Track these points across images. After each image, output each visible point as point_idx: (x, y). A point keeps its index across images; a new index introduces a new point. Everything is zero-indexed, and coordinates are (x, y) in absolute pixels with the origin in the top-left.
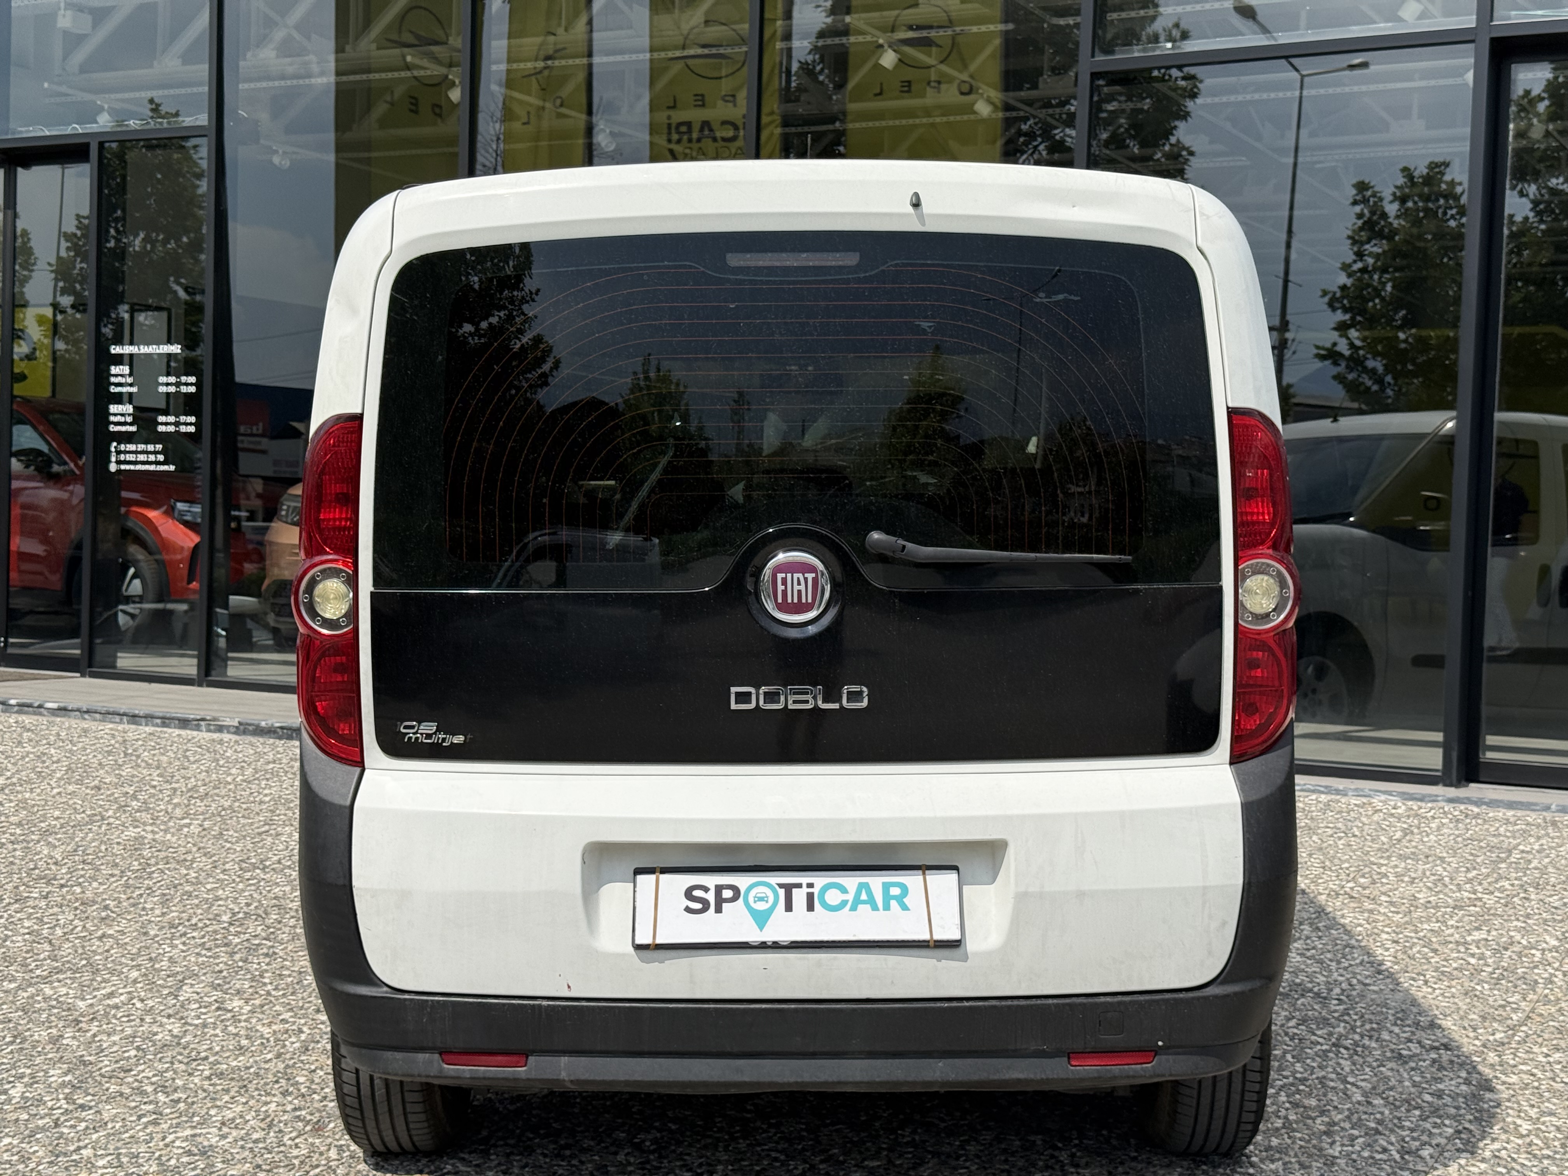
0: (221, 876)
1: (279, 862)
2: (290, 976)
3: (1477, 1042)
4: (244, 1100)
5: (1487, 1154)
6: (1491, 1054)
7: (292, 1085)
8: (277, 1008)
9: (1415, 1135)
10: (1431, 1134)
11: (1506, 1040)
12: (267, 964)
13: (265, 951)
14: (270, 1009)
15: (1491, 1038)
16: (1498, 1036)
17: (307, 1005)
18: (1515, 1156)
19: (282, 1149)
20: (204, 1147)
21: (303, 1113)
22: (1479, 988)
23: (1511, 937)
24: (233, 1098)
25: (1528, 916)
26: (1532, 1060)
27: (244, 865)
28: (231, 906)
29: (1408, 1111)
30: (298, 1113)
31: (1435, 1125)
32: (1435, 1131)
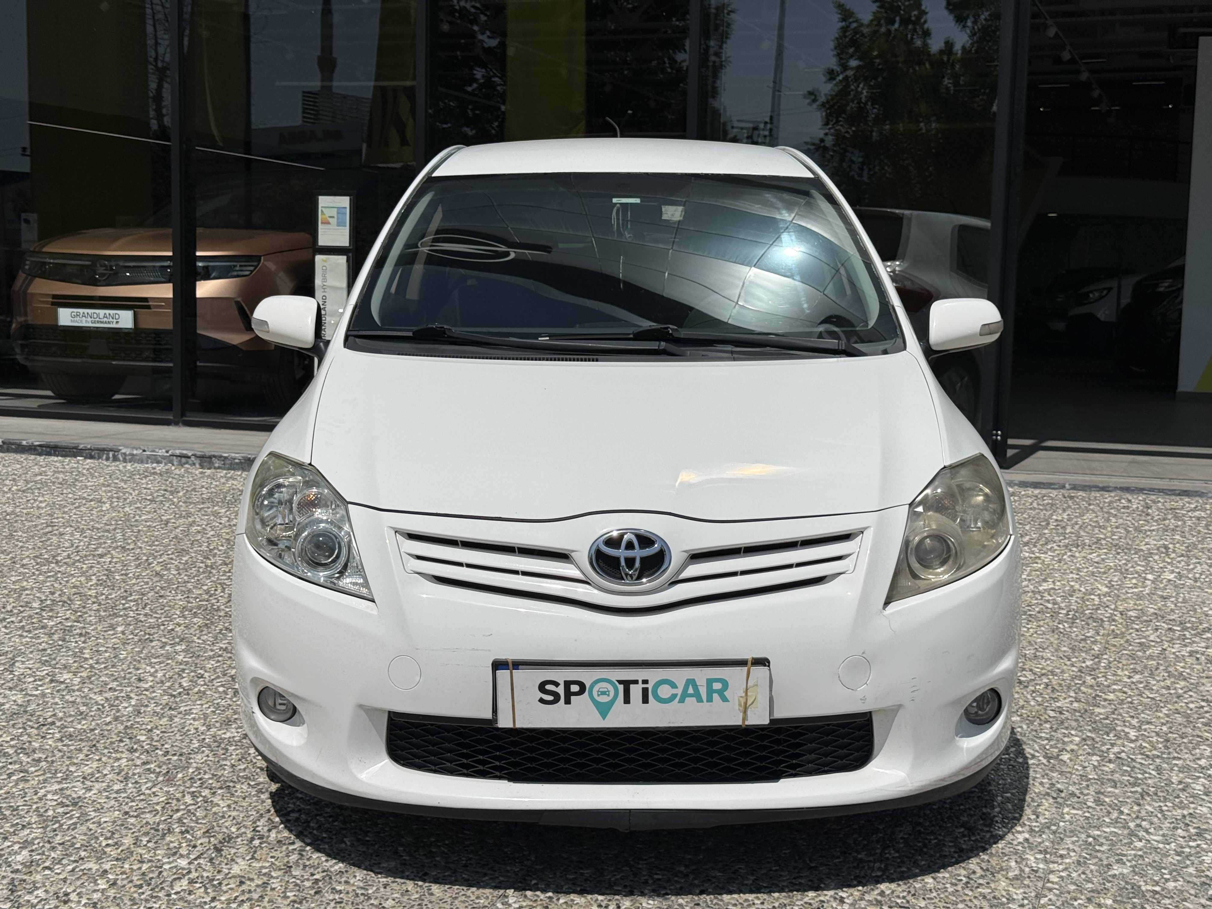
0: (22, 570)
1: (69, 557)
2: (106, 651)
3: (1074, 669)
4: (97, 758)
5: (1112, 756)
6: (1088, 678)
7: (135, 743)
8: (103, 678)
9: (1052, 743)
10: (1064, 743)
11: (1095, 667)
12: (84, 642)
13: (78, 631)
14: (97, 679)
15: (1084, 665)
16: (1089, 663)
17: (128, 676)
18: (1133, 757)
19: (142, 797)
20: (74, 799)
21: (152, 766)
22: (1061, 626)
23: (1072, 586)
24: (87, 756)
25: (1078, 569)
26: (1120, 681)
27: (39, 560)
28: (38, 595)
29: (1040, 725)
30: (148, 767)
31: (1065, 735)
32: (1066, 739)
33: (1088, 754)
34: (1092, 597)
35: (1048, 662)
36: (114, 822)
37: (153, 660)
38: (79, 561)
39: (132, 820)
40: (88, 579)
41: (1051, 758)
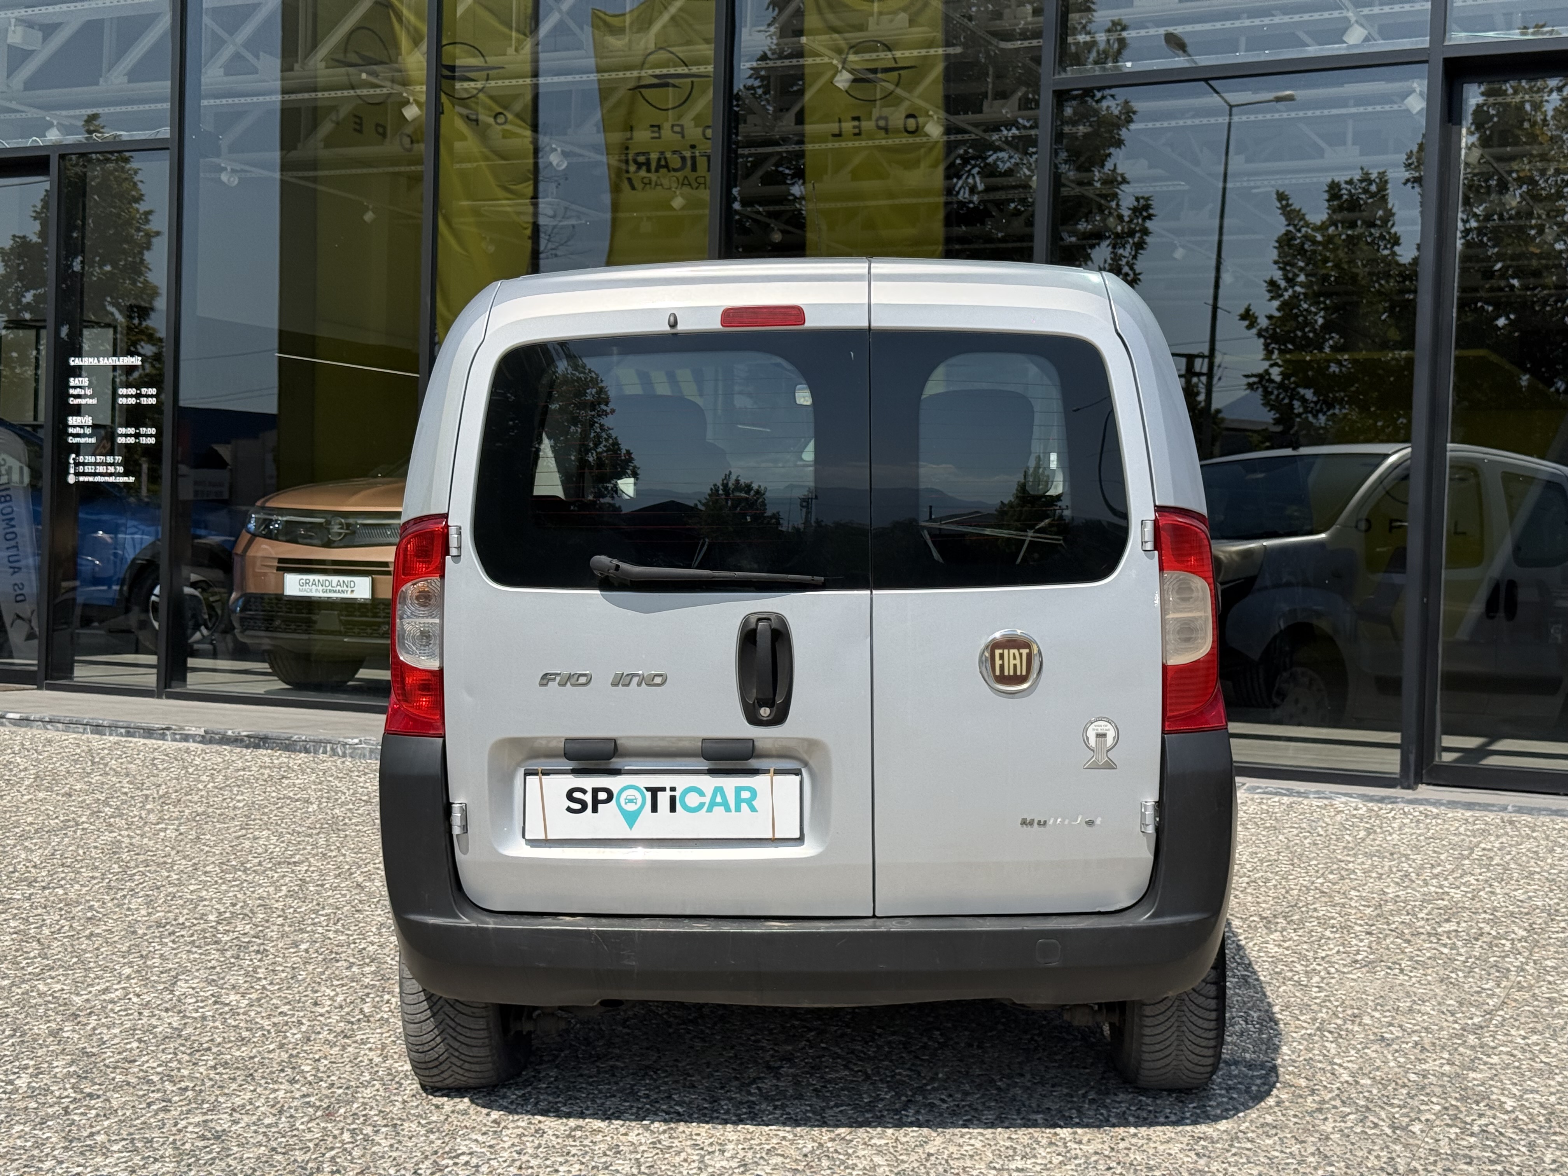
0: (203, 878)
1: (260, 864)
2: (283, 971)
3: (1456, 1026)
4: (252, 1088)
5: (1476, 1129)
6: (1471, 1037)
7: (298, 1073)
8: (274, 1001)
9: (1404, 1110)
10: (1420, 1111)
11: (1483, 1024)
12: (260, 960)
13: (255, 948)
14: (268, 1002)
15: (1470, 1022)
16: (1476, 1020)
17: (303, 999)
18: (1503, 1131)
19: (295, 1132)
20: (217, 1132)
21: (313, 1099)
22: (1453, 975)
23: (1481, 928)
24: (240, 1085)
25: (1495, 909)
26: (1511, 1042)
27: (225, 867)
28: (217, 906)
29: (1395, 1089)
30: (307, 1100)
31: (1423, 1103)
32: (1423, 1107)
33: (1448, 1125)
34: (1503, 942)
35: (1425, 1017)
36: (259, 1158)
37: (335, 983)
38: (271, 869)
39: (279, 1157)
40: (278, 890)
41: (1397, 1128)
